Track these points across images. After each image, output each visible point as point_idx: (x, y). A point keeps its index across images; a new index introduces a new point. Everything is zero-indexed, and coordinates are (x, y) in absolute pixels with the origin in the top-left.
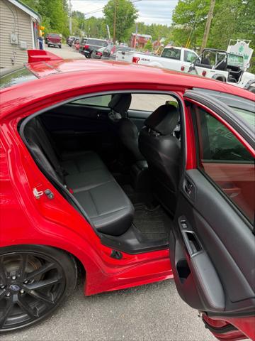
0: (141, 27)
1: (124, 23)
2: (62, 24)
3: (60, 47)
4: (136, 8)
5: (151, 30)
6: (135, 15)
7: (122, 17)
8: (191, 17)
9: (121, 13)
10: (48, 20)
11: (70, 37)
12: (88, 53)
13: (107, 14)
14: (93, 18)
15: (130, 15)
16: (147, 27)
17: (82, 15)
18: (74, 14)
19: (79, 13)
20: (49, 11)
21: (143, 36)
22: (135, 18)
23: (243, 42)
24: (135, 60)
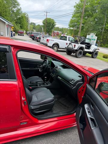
0: (58, 29)
1: (51, 27)
2: (26, 27)
3: (23, 36)
4: (55, 22)
5: (62, 30)
6: (55, 24)
7: (50, 25)
8: (76, 25)
9: (50, 23)
10: (19, 25)
11: (28, 32)
12: (33, 38)
13: (44, 23)
14: (39, 25)
15: (53, 24)
16: (60, 29)
17: (34, 24)
18: (31, 23)
19: (33, 23)
20: (20, 22)
21: (58, 32)
22: (55, 25)
23: (93, 34)
24: (47, 40)
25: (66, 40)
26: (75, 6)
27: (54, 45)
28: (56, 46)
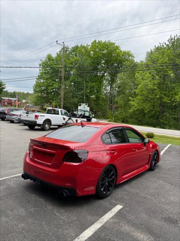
5: (14, 95)
6: (3, 87)
21: (10, 99)
23: (84, 104)
24: (36, 116)
25: (58, 114)
26: (40, 64)
27: (44, 121)
28: (47, 123)
